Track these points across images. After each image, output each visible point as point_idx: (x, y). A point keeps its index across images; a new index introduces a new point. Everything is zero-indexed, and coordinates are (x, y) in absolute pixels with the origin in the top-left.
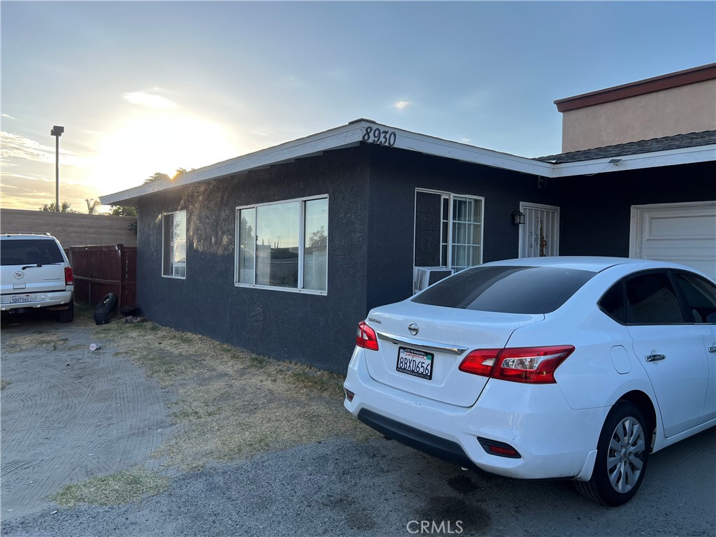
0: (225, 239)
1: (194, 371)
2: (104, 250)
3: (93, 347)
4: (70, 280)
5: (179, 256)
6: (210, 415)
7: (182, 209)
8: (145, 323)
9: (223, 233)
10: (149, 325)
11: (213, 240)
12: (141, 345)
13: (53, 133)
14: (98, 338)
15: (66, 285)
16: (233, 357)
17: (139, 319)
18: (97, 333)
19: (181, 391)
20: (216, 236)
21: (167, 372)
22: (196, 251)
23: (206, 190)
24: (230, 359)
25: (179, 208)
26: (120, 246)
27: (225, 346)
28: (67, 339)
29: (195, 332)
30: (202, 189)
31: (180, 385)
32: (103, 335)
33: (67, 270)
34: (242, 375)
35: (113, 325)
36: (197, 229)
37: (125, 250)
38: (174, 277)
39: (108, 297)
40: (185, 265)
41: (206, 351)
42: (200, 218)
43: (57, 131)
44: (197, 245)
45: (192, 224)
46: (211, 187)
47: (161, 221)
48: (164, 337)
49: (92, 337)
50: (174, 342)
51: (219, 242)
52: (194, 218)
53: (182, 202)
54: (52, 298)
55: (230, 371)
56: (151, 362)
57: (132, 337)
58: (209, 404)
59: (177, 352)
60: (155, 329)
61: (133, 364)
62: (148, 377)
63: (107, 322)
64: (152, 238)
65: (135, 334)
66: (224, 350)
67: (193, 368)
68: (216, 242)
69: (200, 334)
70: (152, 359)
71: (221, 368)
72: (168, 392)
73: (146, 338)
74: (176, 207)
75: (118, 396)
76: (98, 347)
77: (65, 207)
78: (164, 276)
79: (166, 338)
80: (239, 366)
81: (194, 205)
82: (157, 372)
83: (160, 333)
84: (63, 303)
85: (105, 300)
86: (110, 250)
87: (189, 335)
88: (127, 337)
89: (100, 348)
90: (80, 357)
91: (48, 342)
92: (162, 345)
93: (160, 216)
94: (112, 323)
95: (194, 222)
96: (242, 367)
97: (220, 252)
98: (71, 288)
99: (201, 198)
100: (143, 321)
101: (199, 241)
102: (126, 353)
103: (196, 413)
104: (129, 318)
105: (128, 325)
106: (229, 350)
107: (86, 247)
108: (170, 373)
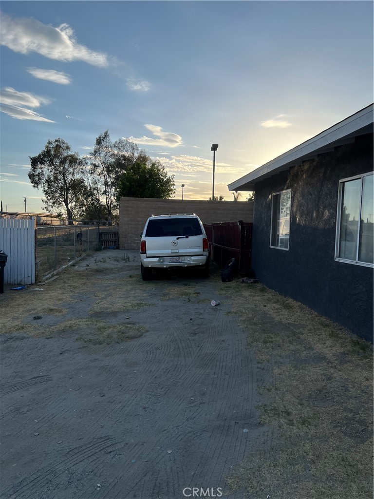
0: (327, 213)
1: (291, 347)
2: (231, 225)
3: (213, 303)
4: (206, 248)
5: (284, 230)
6: (303, 423)
7: (287, 189)
8: (256, 284)
9: (325, 208)
10: (259, 286)
11: (314, 215)
12: (249, 306)
13: (212, 149)
14: (220, 294)
15: (204, 251)
16: (332, 335)
17: (252, 280)
18: (221, 289)
19: (276, 371)
20: (318, 211)
21: (265, 342)
22: (299, 225)
23: (310, 167)
24: (328, 337)
25: (286, 187)
26: (241, 222)
27: (323, 319)
28: (198, 293)
29: (295, 298)
30: (306, 167)
31: (276, 362)
32: (224, 292)
33: (204, 240)
34: (342, 362)
35: (233, 284)
36: (300, 205)
37: (245, 225)
38: (279, 248)
39: (231, 261)
40: (288, 237)
41: (304, 322)
42: (303, 196)
43: (215, 148)
44: (299, 220)
45: (296, 201)
46: (315, 164)
47: (271, 200)
48: (269, 300)
49: (217, 292)
50: (277, 306)
51: (320, 216)
52: (298, 195)
53: (288, 182)
54: (194, 261)
55: (328, 353)
56: (254, 327)
57: (244, 297)
58: (304, 402)
59: (277, 318)
60: (263, 290)
61: (238, 326)
62: (248, 345)
63: (230, 281)
64: (263, 216)
65: (246, 294)
66: (322, 324)
67: (291, 342)
68: (317, 216)
69: (299, 301)
70: (255, 324)
71: (319, 348)
72: (263, 369)
73: (255, 298)
74: (283, 187)
75: (218, 363)
76: (217, 303)
77: (221, 198)
78: (272, 247)
79: (270, 301)
80: (339, 349)
81: (298, 183)
82: (256, 341)
83: (267, 296)
84: (201, 264)
85: (229, 263)
86: (234, 225)
87: (290, 301)
88: (241, 296)
89: (219, 304)
90: (202, 311)
91: (186, 294)
92: (266, 308)
93: (270, 197)
94: (233, 281)
95: (298, 199)
96: (342, 350)
97: (321, 225)
98: (206, 253)
99: (304, 176)
100: (255, 282)
101: (301, 216)
102: (235, 313)
103: (289, 414)
104: (245, 279)
105: (244, 284)
106: (327, 326)
107: (220, 223)
108: (268, 345)
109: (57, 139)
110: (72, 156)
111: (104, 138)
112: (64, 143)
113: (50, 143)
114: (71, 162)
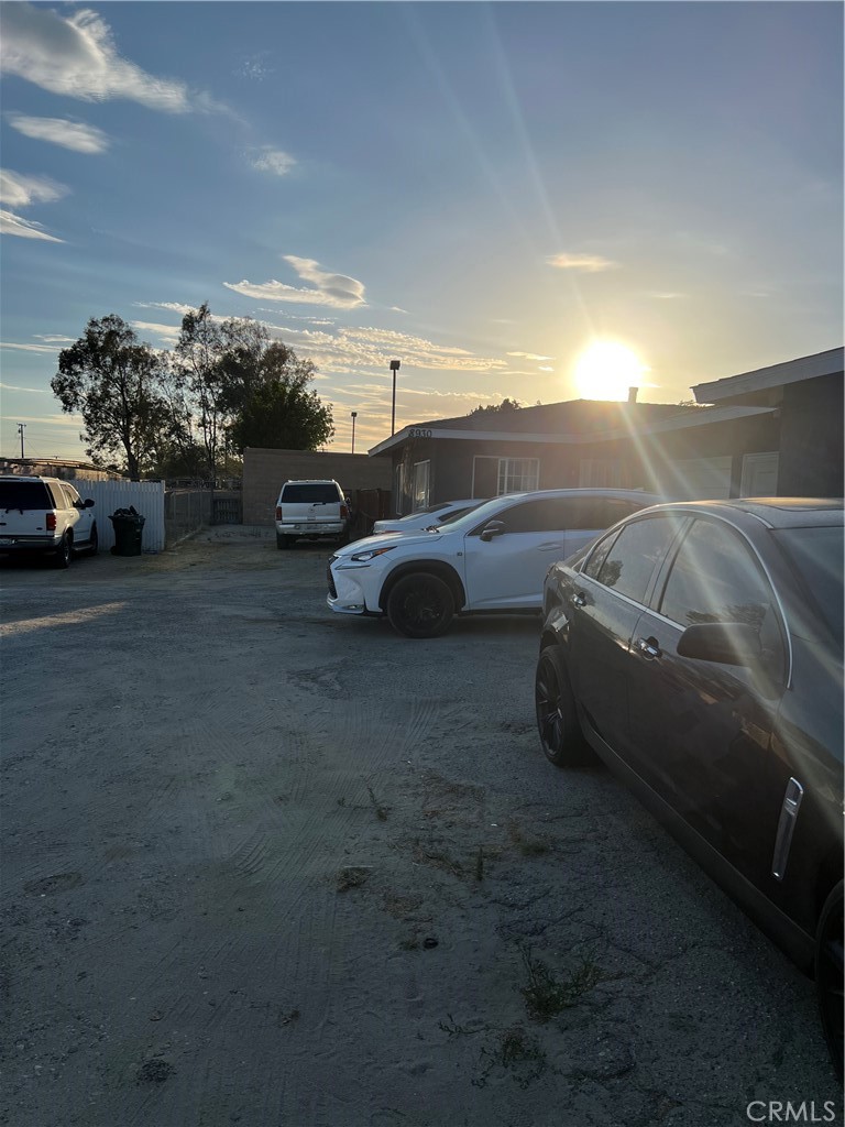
4: (344, 515)
15: (341, 518)
33: (342, 507)
37: (383, 493)
43: (394, 366)
54: (331, 527)
84: (338, 532)
98: (344, 521)
109: (108, 316)
110: (138, 350)
111: (201, 318)
112: (121, 324)
113: (93, 324)
114: (136, 363)
